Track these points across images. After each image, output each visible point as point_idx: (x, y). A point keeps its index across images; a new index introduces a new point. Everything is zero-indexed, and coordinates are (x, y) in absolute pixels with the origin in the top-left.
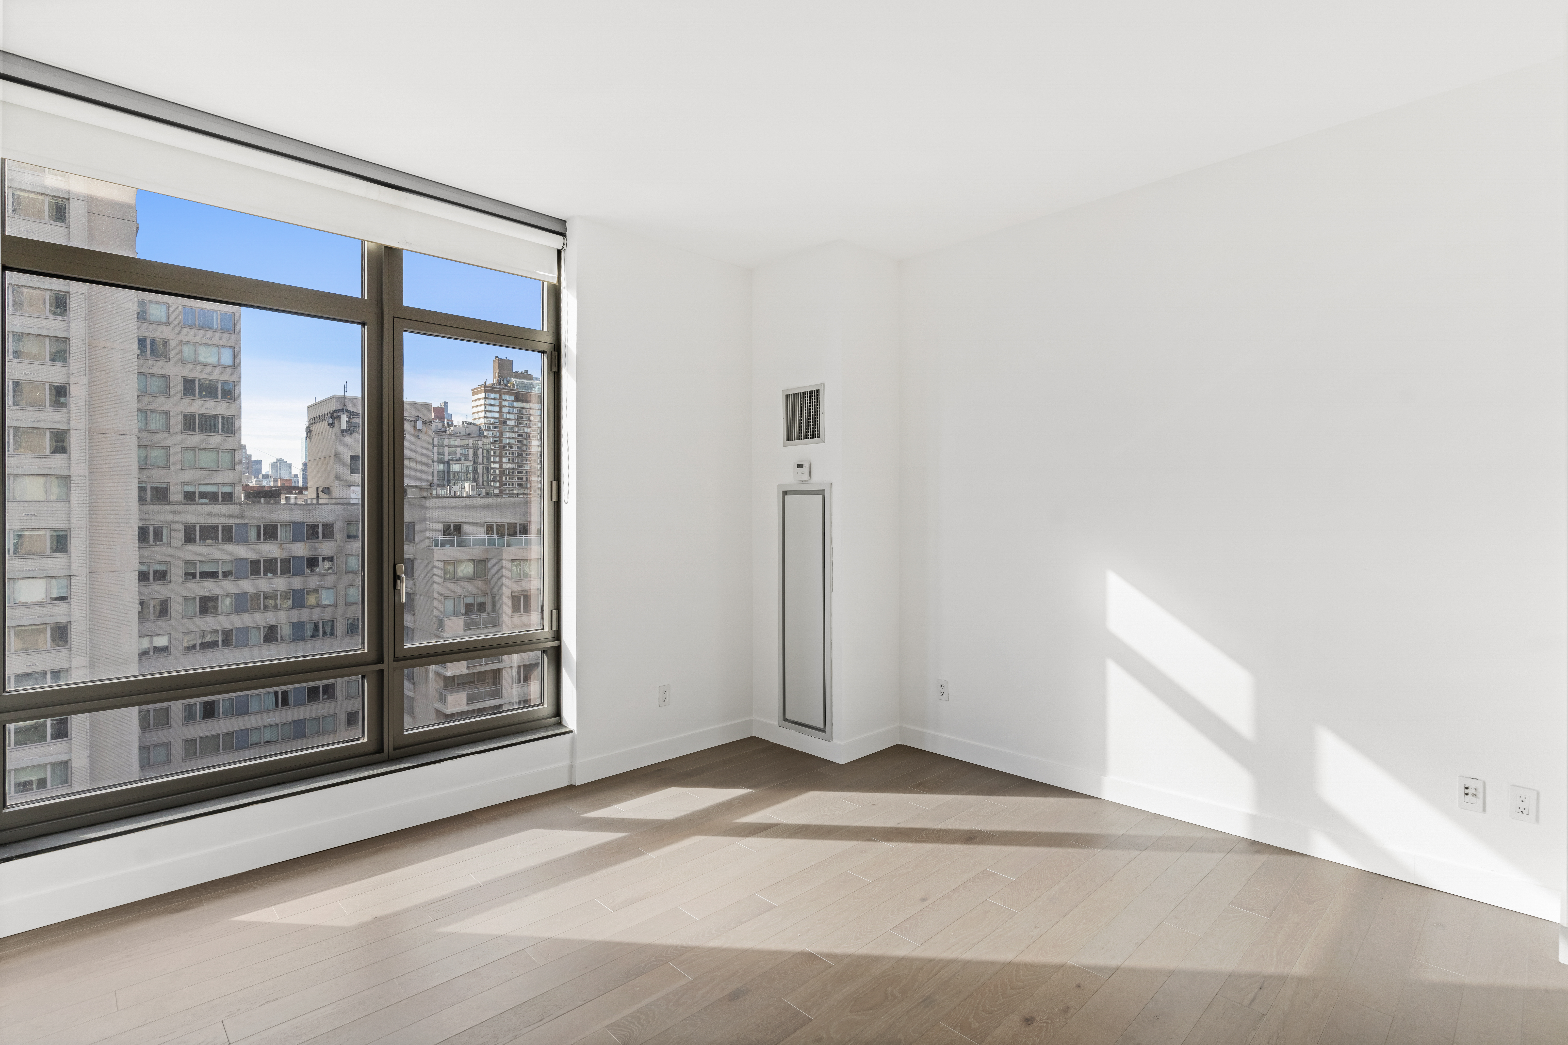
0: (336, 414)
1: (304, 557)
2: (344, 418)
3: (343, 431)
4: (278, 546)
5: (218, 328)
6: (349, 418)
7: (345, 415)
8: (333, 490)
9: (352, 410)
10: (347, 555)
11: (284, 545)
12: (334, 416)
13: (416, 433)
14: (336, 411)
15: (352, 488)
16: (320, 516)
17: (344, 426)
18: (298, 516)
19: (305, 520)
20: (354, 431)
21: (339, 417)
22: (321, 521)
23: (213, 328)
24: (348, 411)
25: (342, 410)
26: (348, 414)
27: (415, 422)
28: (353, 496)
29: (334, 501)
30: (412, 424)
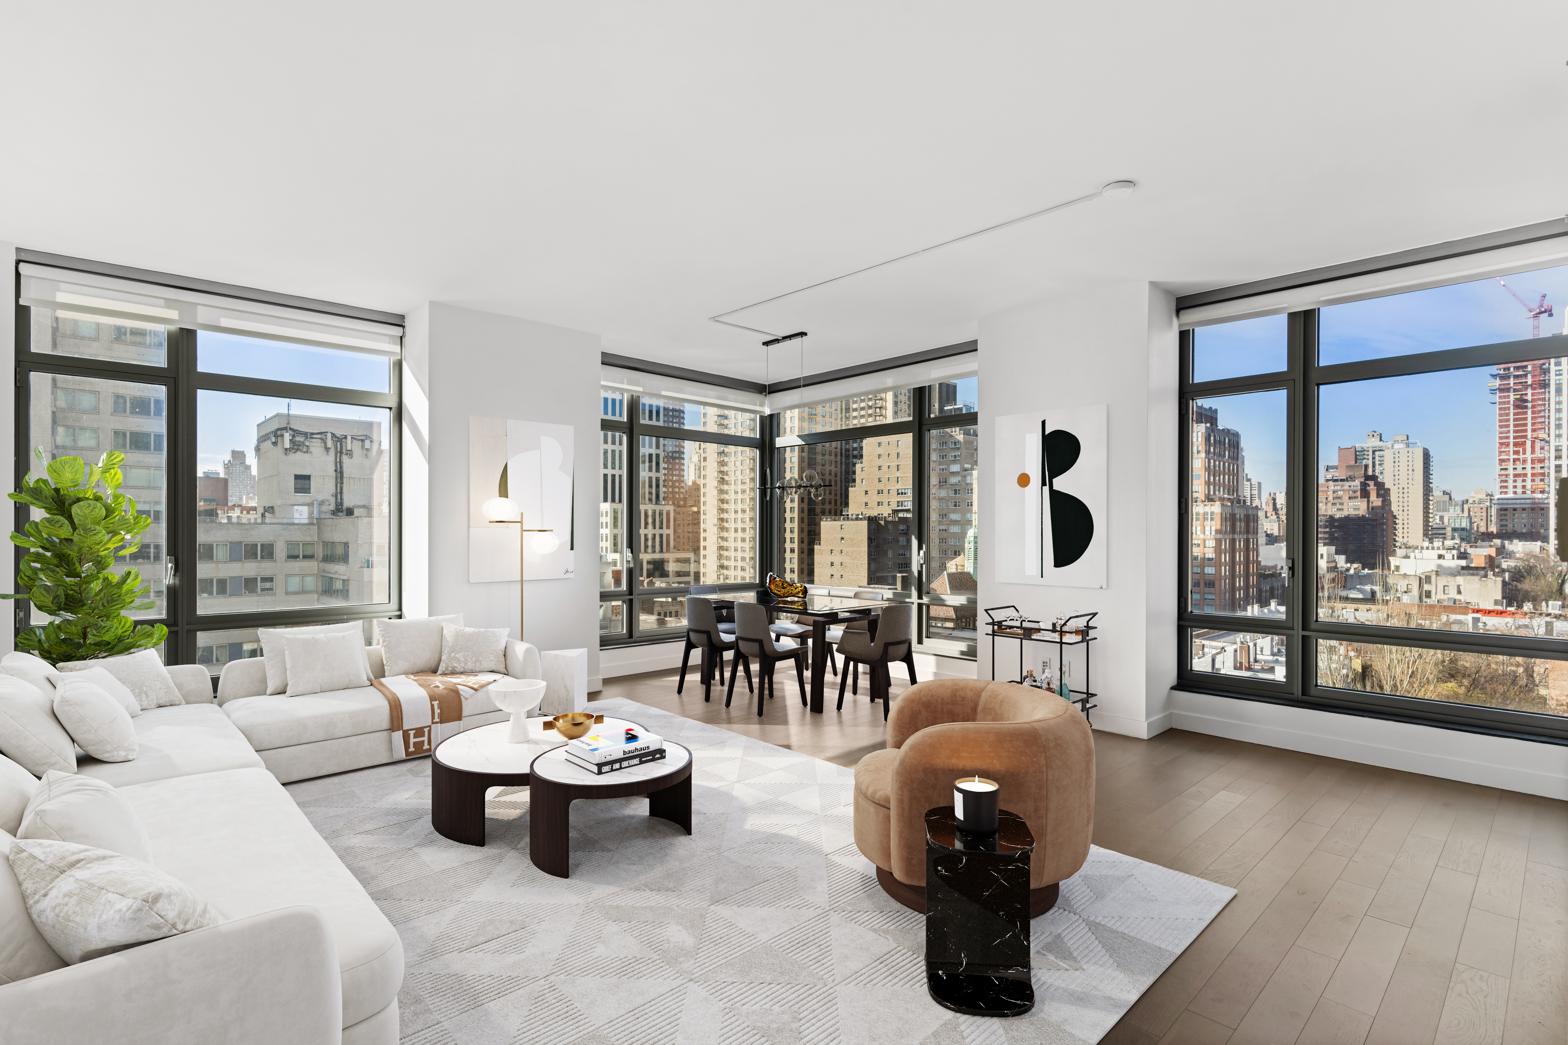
0: (279, 433)
1: (242, 577)
2: (287, 436)
3: (286, 449)
4: (213, 565)
5: (150, 345)
6: (294, 436)
7: (288, 434)
8: (276, 509)
9: (295, 428)
10: (288, 576)
11: (220, 565)
12: (277, 434)
13: (365, 452)
14: (278, 429)
15: (296, 507)
16: (260, 536)
17: (287, 445)
18: (235, 535)
19: (241, 540)
20: (297, 450)
21: (282, 436)
22: (260, 540)
23: (145, 344)
24: (291, 429)
25: (285, 429)
26: (292, 432)
27: (363, 441)
28: (296, 515)
29: (275, 521)
30: (360, 443)
